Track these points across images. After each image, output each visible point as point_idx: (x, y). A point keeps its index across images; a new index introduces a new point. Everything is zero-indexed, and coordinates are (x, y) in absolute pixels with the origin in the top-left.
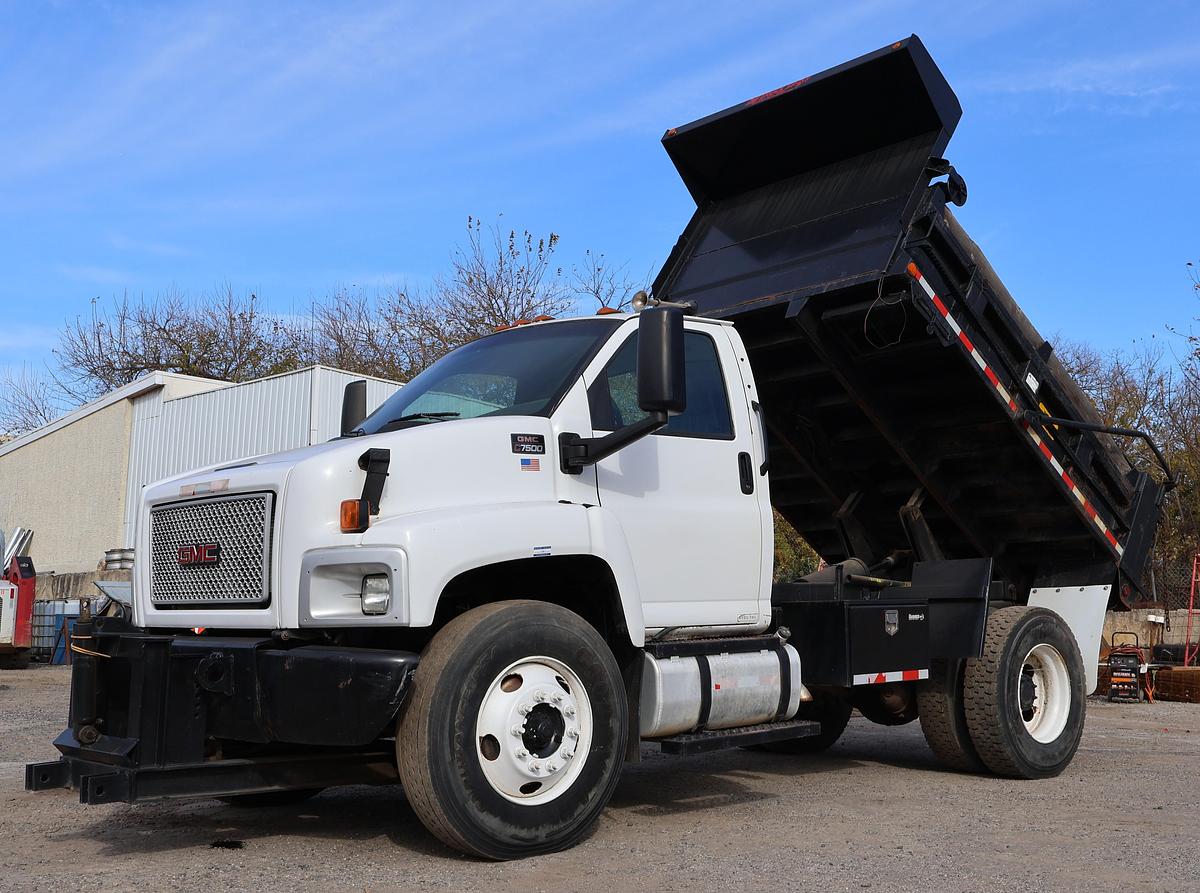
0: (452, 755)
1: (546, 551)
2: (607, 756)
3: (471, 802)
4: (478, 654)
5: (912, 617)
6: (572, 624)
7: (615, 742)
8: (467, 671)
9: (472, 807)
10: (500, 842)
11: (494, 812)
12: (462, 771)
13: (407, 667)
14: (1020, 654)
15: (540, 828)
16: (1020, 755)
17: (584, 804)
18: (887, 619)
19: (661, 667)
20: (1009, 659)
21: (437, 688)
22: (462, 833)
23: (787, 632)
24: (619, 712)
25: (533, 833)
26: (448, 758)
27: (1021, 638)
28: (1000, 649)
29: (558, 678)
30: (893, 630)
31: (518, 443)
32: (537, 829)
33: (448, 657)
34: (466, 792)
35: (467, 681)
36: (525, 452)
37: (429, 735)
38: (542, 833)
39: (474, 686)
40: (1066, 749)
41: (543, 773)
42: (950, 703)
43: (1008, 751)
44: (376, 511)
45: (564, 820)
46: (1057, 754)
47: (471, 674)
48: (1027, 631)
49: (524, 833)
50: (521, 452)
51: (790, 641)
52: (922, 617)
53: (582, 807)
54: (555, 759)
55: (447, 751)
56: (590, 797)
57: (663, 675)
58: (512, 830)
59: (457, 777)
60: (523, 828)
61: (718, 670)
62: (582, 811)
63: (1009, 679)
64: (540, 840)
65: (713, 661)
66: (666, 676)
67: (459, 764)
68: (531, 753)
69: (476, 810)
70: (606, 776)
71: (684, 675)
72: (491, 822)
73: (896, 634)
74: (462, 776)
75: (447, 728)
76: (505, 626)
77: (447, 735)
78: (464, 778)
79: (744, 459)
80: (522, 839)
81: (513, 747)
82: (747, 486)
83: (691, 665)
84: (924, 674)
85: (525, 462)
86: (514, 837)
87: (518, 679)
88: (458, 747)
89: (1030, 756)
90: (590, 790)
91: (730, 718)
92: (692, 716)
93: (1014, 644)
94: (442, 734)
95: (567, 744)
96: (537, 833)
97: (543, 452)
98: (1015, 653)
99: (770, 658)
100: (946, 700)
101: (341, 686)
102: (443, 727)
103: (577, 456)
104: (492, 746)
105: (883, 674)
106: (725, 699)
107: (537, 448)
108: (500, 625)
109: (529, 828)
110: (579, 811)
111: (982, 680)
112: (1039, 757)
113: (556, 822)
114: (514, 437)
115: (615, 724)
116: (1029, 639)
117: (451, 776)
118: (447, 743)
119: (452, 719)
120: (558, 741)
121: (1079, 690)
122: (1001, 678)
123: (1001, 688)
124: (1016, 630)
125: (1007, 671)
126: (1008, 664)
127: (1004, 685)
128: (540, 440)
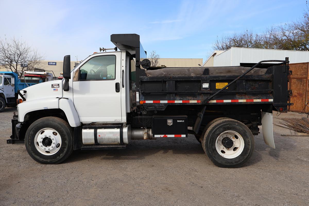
1: (47, 108)
2: (65, 148)
7: (67, 145)
8: (31, 130)
10: (40, 161)
11: (38, 156)
14: (216, 133)
17: (59, 156)
18: (168, 121)
19: (84, 131)
20: (211, 134)
27: (217, 130)
30: (170, 124)
34: (32, 152)
38: (49, 161)
44: (25, 100)
45: (54, 159)
46: (234, 162)
47: (32, 131)
49: (44, 160)
50: (54, 88)
52: (183, 121)
53: (59, 157)
54: (50, 148)
55: (28, 144)
56: (61, 155)
57: (84, 133)
63: (210, 140)
67: (30, 146)
68: (46, 147)
69: (34, 155)
70: (65, 152)
71: (90, 133)
73: (171, 126)
76: (40, 122)
78: (31, 149)
80: (44, 161)
83: (92, 131)
84: (183, 136)
85: (54, 90)
86: (42, 160)
87: (44, 132)
89: (219, 161)
92: (93, 141)
98: (214, 133)
99: (117, 130)
104: (38, 143)
105: (166, 135)
106: (102, 139)
107: (57, 86)
109: (46, 159)
113: (52, 159)
116: (221, 129)
117: (29, 148)
122: (207, 139)
124: (216, 126)
125: (210, 138)
126: (210, 136)
127: (208, 141)
128: (58, 85)
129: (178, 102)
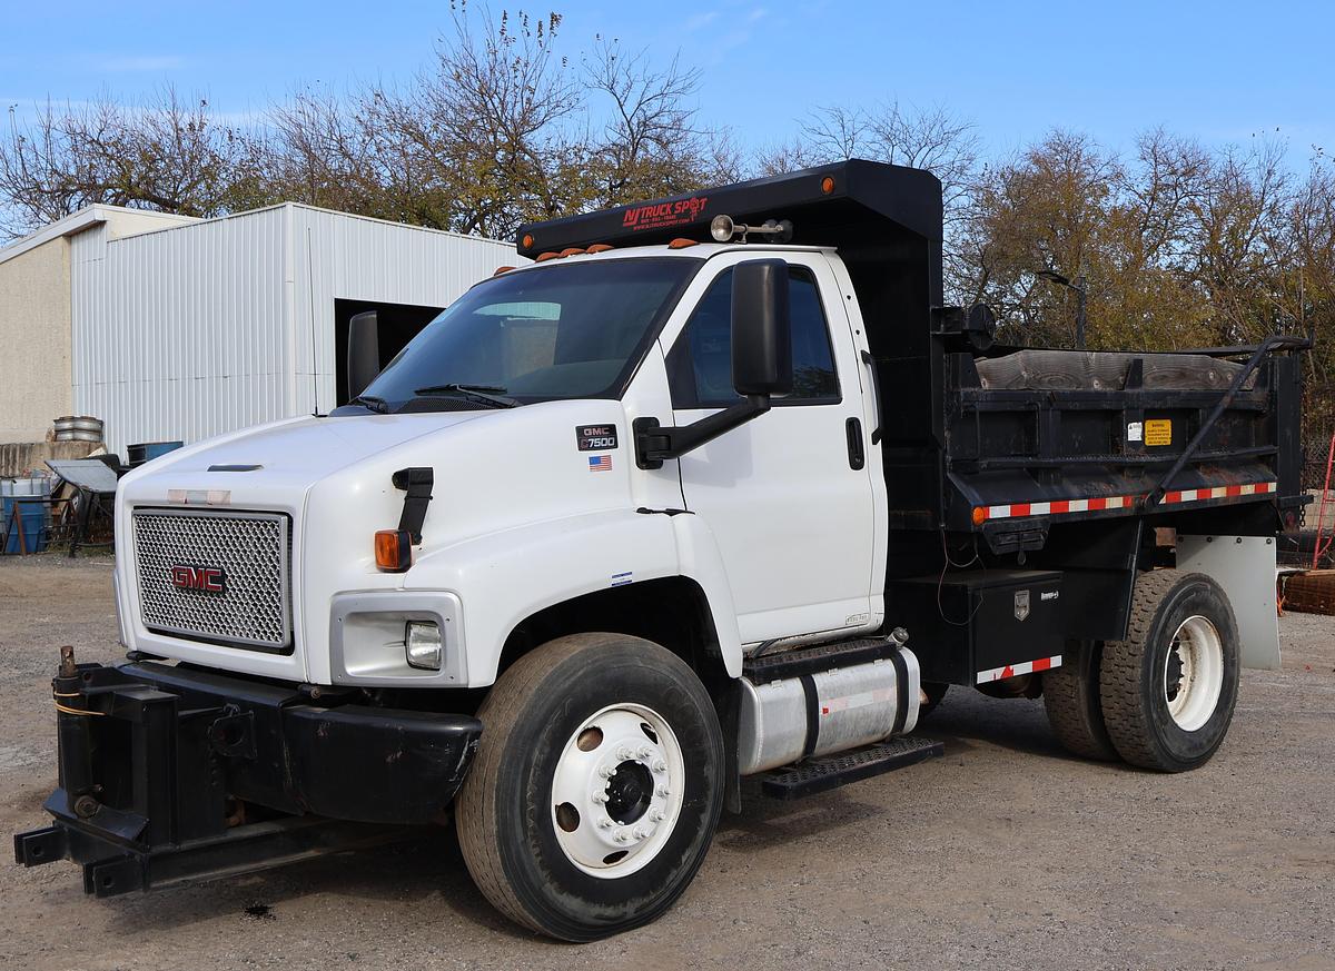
0: (525, 833)
1: (626, 578)
2: (702, 810)
3: (548, 885)
4: (551, 711)
5: (1044, 596)
6: (658, 660)
7: (711, 793)
8: (537, 733)
9: (550, 889)
10: (581, 924)
11: (574, 892)
12: (537, 850)
13: (468, 737)
14: (1169, 632)
15: (629, 903)
16: (1164, 748)
17: (677, 868)
18: (1017, 602)
19: (760, 694)
20: (1156, 638)
21: (504, 757)
22: (539, 920)
23: (904, 634)
24: (714, 757)
25: (621, 910)
26: (520, 838)
27: (1171, 612)
28: (1146, 627)
29: (643, 725)
30: (1022, 614)
31: (585, 438)
32: (625, 905)
33: (515, 717)
34: (543, 874)
35: (539, 745)
36: (594, 448)
37: (497, 813)
38: (630, 909)
39: (547, 750)
40: (1215, 734)
41: (631, 842)
42: (1082, 686)
43: (1151, 745)
44: (418, 540)
45: (654, 890)
46: (1205, 742)
47: (543, 736)
48: (1177, 603)
49: (610, 912)
50: (589, 449)
51: (907, 644)
52: (1057, 594)
53: (675, 871)
54: (643, 824)
55: (519, 830)
56: (684, 859)
57: (763, 704)
58: (596, 910)
59: (532, 857)
60: (609, 906)
61: (826, 691)
62: (674, 877)
63: (1155, 662)
64: (628, 917)
65: (820, 680)
66: (767, 705)
67: (534, 842)
68: (616, 821)
69: (554, 893)
71: (785, 702)
72: (572, 904)
73: (1026, 619)
74: (537, 855)
75: (518, 802)
76: (581, 673)
77: (517, 810)
78: (540, 858)
79: (853, 426)
80: (608, 918)
81: (594, 815)
82: (857, 460)
83: (794, 687)
84: (1056, 661)
85: (594, 461)
86: (599, 917)
87: (597, 734)
88: (531, 823)
89: (1175, 747)
90: (683, 852)
91: (840, 743)
92: (796, 748)
93: (1163, 621)
94: (512, 812)
95: (656, 803)
96: (625, 910)
97: (616, 446)
98: (1163, 631)
99: (885, 668)
100: (1077, 684)
101: (389, 759)
102: (512, 802)
103: (656, 447)
104: (570, 816)
105: (1011, 667)
106: (835, 724)
107: (608, 441)
108: (575, 672)
109: (614, 904)
110: (671, 877)
111: (1123, 662)
112: (1184, 748)
113: (646, 894)
114: (580, 430)
115: (710, 772)
116: (1179, 612)
117: (524, 856)
118: (518, 820)
119: (524, 792)
120: (647, 802)
121: (1233, 663)
122: (1146, 662)
123: (1146, 675)
124: (1164, 604)
125: (1153, 654)
126: (1155, 644)
127: (1149, 670)
128: (611, 430)
129: (1078, 506)
